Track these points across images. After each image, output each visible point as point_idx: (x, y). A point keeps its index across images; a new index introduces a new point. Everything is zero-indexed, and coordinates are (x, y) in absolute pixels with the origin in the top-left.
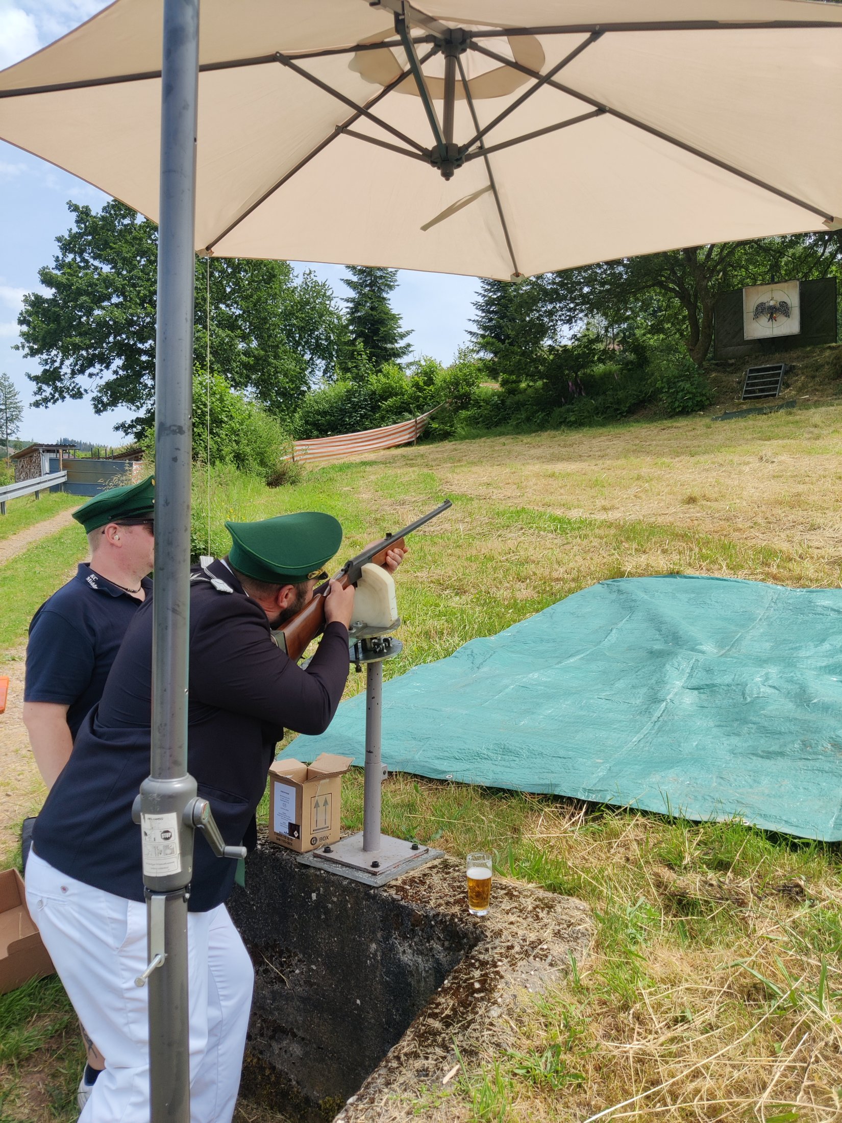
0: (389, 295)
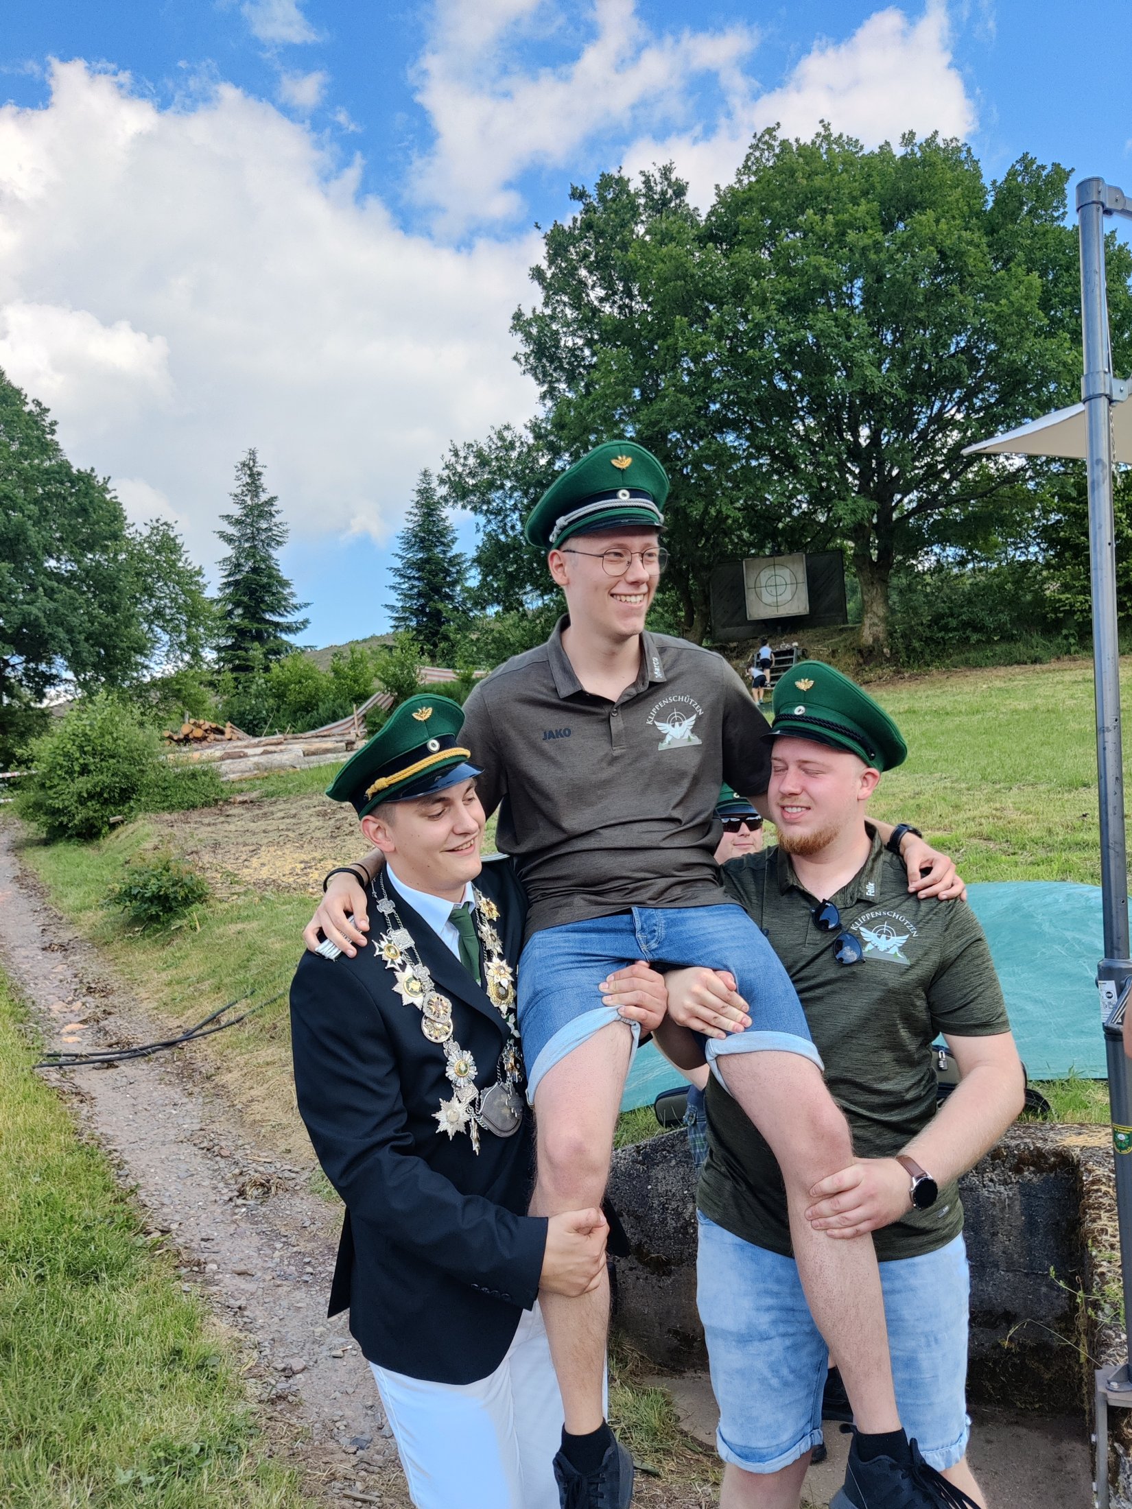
0: (277, 553)
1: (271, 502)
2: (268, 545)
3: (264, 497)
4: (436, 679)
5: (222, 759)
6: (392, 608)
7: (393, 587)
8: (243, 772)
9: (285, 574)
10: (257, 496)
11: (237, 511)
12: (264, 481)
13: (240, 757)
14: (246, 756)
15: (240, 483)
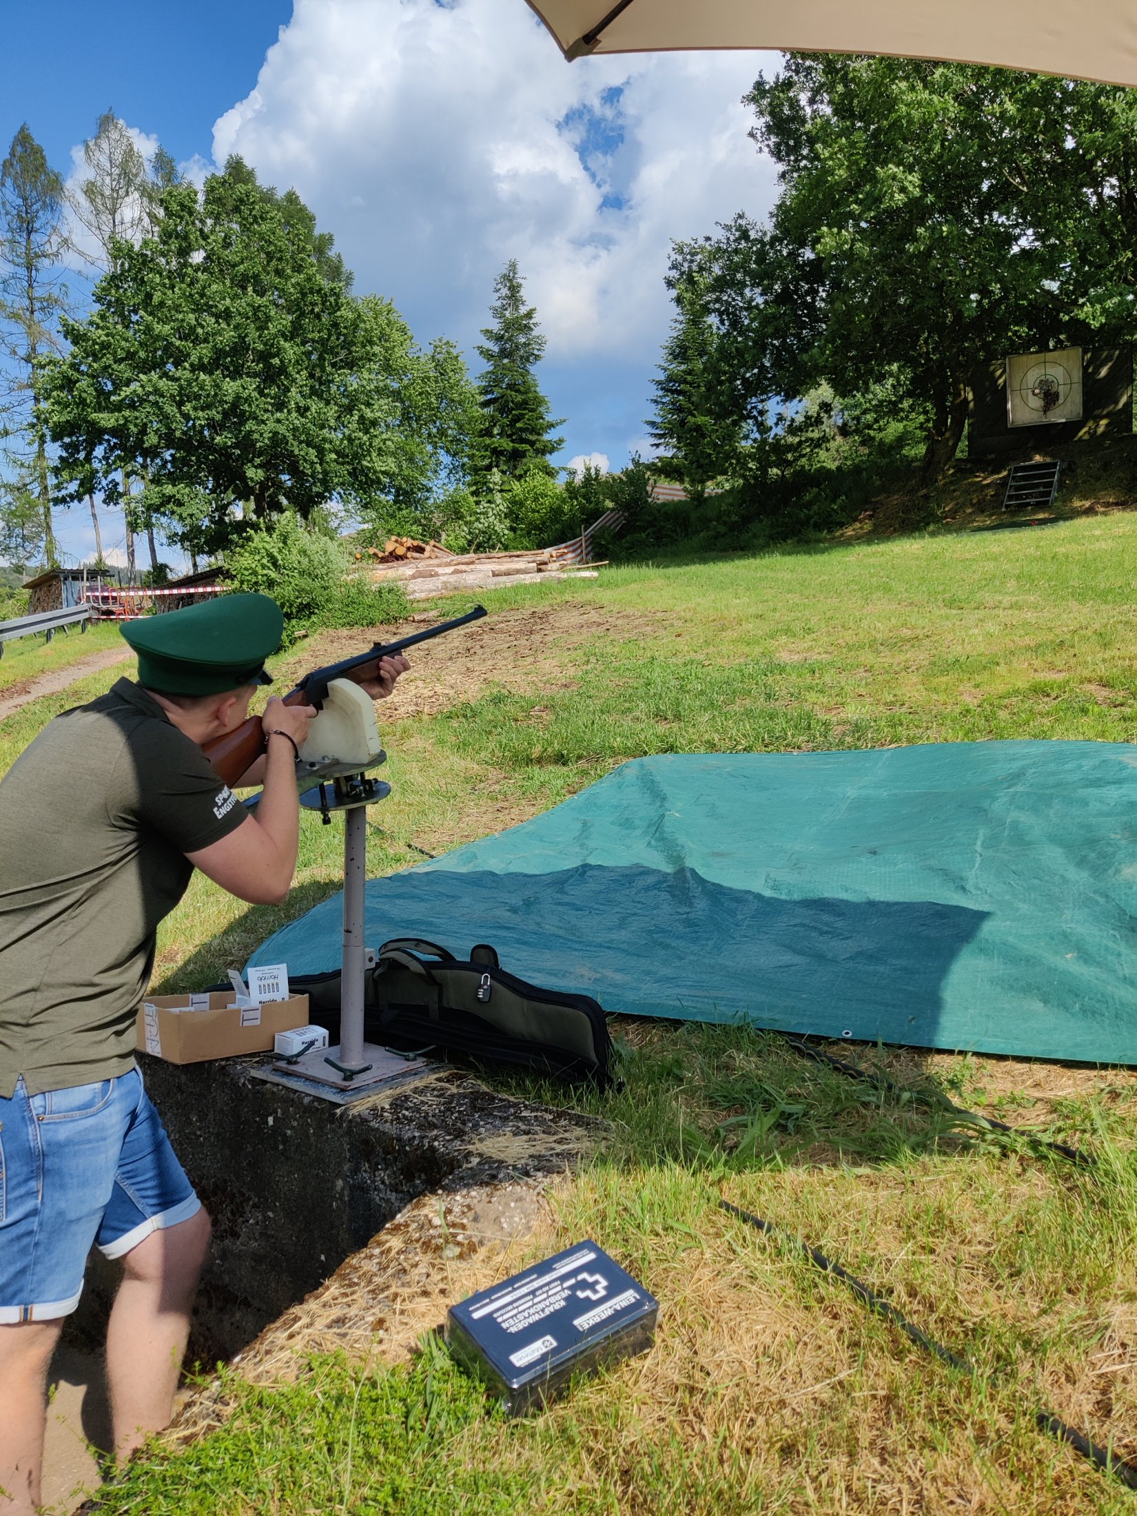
0: (534, 369)
1: (529, 315)
2: (528, 360)
3: (523, 310)
4: (670, 498)
5: (414, 577)
6: (653, 424)
7: (656, 401)
8: (431, 591)
9: (542, 390)
10: (517, 309)
11: (495, 326)
12: (523, 293)
13: (432, 576)
14: (437, 575)
15: (498, 294)
